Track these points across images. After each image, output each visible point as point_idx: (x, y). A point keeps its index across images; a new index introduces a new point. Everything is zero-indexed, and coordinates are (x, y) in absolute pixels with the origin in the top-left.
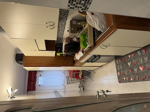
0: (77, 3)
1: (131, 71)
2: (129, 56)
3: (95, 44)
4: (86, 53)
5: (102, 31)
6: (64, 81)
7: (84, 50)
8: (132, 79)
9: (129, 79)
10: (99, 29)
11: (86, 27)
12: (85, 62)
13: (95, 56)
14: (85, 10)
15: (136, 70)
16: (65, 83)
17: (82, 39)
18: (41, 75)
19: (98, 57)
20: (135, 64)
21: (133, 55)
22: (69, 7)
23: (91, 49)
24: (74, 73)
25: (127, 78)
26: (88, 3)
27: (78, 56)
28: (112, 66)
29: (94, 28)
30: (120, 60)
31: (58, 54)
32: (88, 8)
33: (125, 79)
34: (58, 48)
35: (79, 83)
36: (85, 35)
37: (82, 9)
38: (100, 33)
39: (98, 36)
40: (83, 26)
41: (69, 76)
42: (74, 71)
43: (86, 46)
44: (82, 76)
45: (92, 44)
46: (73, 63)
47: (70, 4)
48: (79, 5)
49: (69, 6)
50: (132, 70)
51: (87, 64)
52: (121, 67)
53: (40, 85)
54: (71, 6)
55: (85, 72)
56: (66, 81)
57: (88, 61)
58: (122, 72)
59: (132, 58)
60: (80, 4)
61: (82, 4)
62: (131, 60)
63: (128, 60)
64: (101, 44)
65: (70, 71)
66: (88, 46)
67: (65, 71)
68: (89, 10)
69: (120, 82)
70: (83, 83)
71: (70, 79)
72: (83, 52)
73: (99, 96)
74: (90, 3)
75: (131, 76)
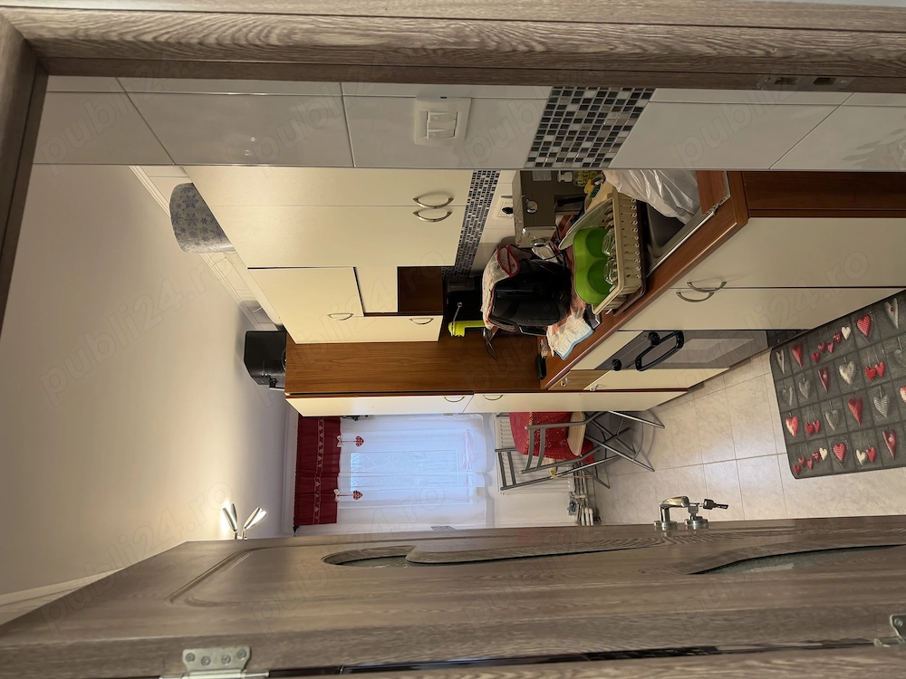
0: (563, 150)
1: (853, 410)
2: (846, 332)
3: (650, 284)
4: (603, 325)
5: (684, 219)
6: (486, 475)
7: (596, 312)
8: (861, 457)
9: (849, 454)
10: (667, 211)
11: (602, 197)
12: (603, 368)
13: (655, 337)
14: (596, 165)
15: (880, 406)
16: (489, 482)
17: (581, 254)
18: (360, 441)
19: (673, 341)
20: (875, 376)
21: (862, 327)
22: (531, 164)
23: (629, 304)
24: (543, 428)
25: (839, 453)
26: (607, 145)
27: (563, 337)
28: (756, 383)
29: (642, 207)
30: (795, 355)
31: (457, 330)
32: (609, 160)
33: (824, 453)
34: (455, 297)
35: (569, 484)
36: (596, 237)
37: (586, 165)
38: (674, 226)
39: (664, 242)
40: (589, 189)
41: (510, 442)
42: (539, 417)
43: (603, 290)
44: (587, 445)
45: (636, 282)
46: (537, 372)
47: (535, 154)
48: (570, 155)
49: (531, 159)
50: (862, 405)
51: (612, 378)
52: (804, 390)
53: (357, 495)
54: (540, 160)
55: (604, 421)
56: (495, 473)
57: (616, 364)
58: (809, 416)
59: (860, 342)
60: (574, 150)
61: (585, 150)
62: (855, 355)
63: (842, 350)
64: (683, 283)
65: (517, 419)
66: (616, 292)
67: (487, 415)
68: (612, 164)
69: (799, 472)
70: (593, 486)
71: (520, 460)
72: (588, 317)
73: (672, 525)
74: (618, 145)
75: (859, 440)
